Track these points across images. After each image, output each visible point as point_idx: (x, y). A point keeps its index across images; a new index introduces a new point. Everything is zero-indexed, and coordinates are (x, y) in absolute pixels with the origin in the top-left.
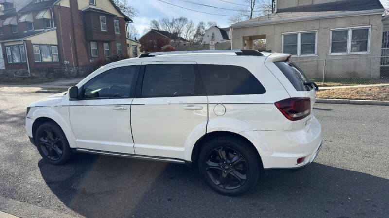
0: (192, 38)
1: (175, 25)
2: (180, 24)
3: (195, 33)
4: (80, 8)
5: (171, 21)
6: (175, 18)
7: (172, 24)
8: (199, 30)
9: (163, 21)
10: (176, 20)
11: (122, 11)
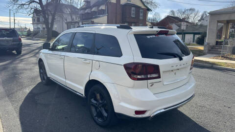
0: (197, 21)
1: (186, 13)
2: (189, 12)
3: (199, 18)
4: (121, 3)
5: (183, 11)
6: (187, 9)
7: (184, 13)
8: (202, 16)
9: (178, 10)
10: (187, 10)
11: (146, 4)
